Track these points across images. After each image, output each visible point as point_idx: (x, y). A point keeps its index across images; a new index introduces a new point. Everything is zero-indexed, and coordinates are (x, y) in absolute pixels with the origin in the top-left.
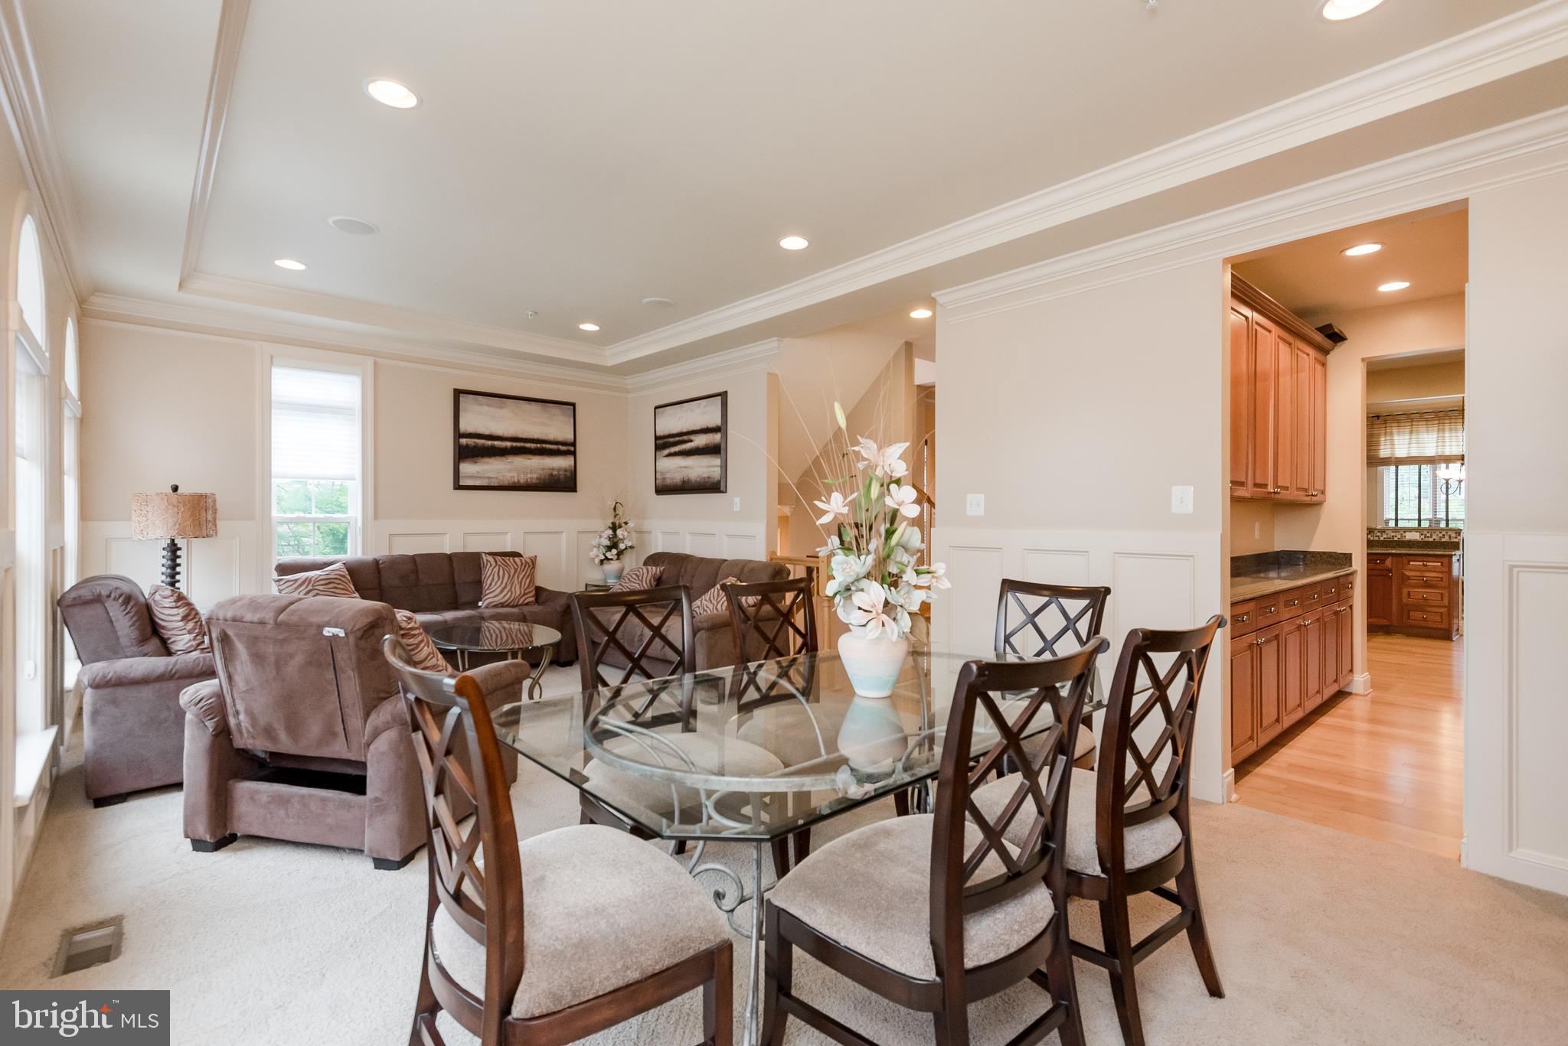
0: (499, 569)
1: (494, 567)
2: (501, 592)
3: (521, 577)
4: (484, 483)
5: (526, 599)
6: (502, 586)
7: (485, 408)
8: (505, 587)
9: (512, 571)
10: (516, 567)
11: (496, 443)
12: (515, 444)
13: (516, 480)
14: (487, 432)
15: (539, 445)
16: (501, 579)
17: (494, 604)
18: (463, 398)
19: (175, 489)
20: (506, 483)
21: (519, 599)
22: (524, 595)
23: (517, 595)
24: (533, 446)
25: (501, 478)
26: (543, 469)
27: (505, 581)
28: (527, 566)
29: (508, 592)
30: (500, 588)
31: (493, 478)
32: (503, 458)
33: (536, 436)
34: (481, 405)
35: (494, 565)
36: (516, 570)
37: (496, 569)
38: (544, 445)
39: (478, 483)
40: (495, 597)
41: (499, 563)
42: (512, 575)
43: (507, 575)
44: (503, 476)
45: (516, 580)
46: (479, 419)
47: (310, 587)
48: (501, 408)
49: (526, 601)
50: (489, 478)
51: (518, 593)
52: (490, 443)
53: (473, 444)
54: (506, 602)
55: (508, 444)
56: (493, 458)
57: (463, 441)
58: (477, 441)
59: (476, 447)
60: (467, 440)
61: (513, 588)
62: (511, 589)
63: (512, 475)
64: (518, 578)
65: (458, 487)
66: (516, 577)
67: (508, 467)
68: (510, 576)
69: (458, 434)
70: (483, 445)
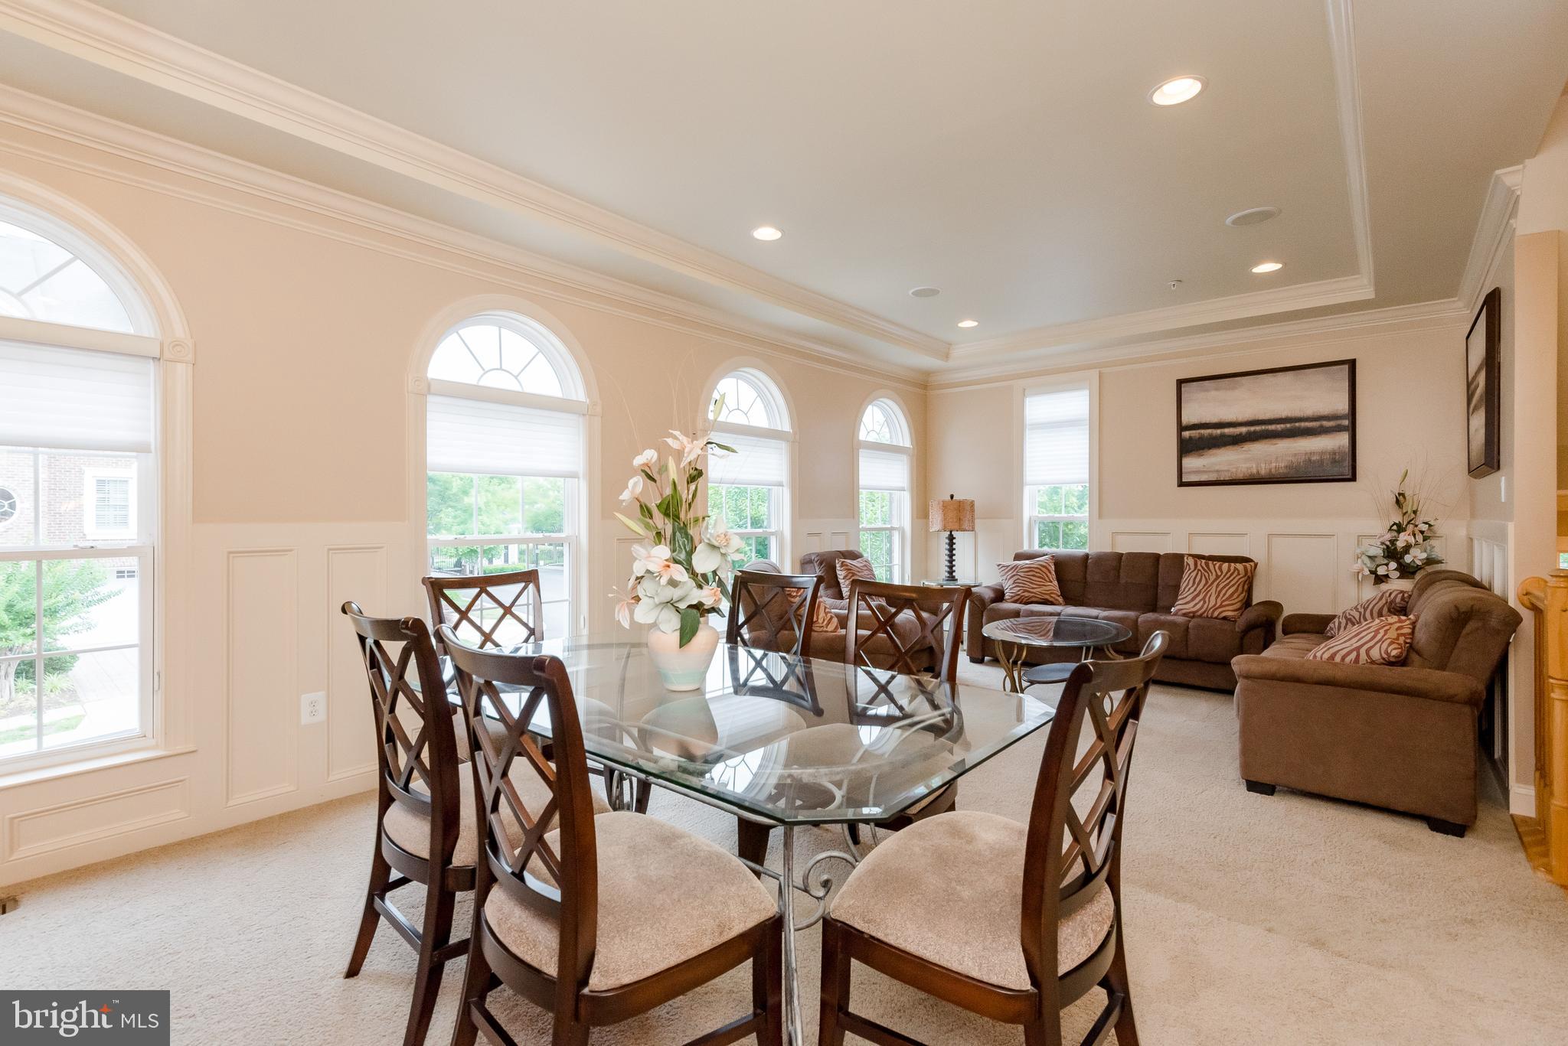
0: (1197, 574)
1: (1193, 571)
2: (1193, 599)
3: (1221, 586)
4: (1212, 477)
5: (1222, 612)
6: (1196, 593)
7: (1213, 393)
8: (1198, 595)
9: (1212, 578)
10: (1219, 574)
11: (1227, 431)
12: (1252, 429)
13: (1255, 471)
14: (1214, 420)
15: (1288, 425)
16: (1196, 585)
17: (1184, 611)
18: (1185, 388)
19: (952, 497)
20: (1240, 476)
21: (1214, 611)
22: (1221, 606)
23: (1210, 606)
24: (1279, 427)
25: (1234, 470)
26: (1295, 455)
27: (1198, 589)
28: (1236, 573)
29: (1201, 600)
30: (1192, 596)
31: (1224, 471)
32: (1236, 447)
33: (1284, 414)
34: (1207, 390)
35: (1192, 567)
36: (1218, 577)
37: (1194, 574)
38: (1297, 424)
39: (1204, 478)
40: (1186, 604)
41: (1199, 567)
42: (1210, 582)
43: (1203, 581)
44: (1237, 468)
45: (1214, 588)
46: (1203, 407)
47: (1015, 573)
48: (1233, 388)
49: (1224, 614)
50: (1218, 471)
51: (1212, 603)
52: (1219, 431)
53: (1198, 436)
54: (1197, 611)
55: (1244, 430)
56: (1223, 448)
57: (1186, 434)
58: (1202, 431)
59: (1201, 438)
60: (1191, 432)
61: (1208, 597)
62: (1204, 598)
63: (1248, 465)
64: (1217, 587)
65: (1181, 484)
66: (1216, 583)
67: (1242, 456)
68: (1207, 582)
69: (1181, 428)
70: (1210, 435)
